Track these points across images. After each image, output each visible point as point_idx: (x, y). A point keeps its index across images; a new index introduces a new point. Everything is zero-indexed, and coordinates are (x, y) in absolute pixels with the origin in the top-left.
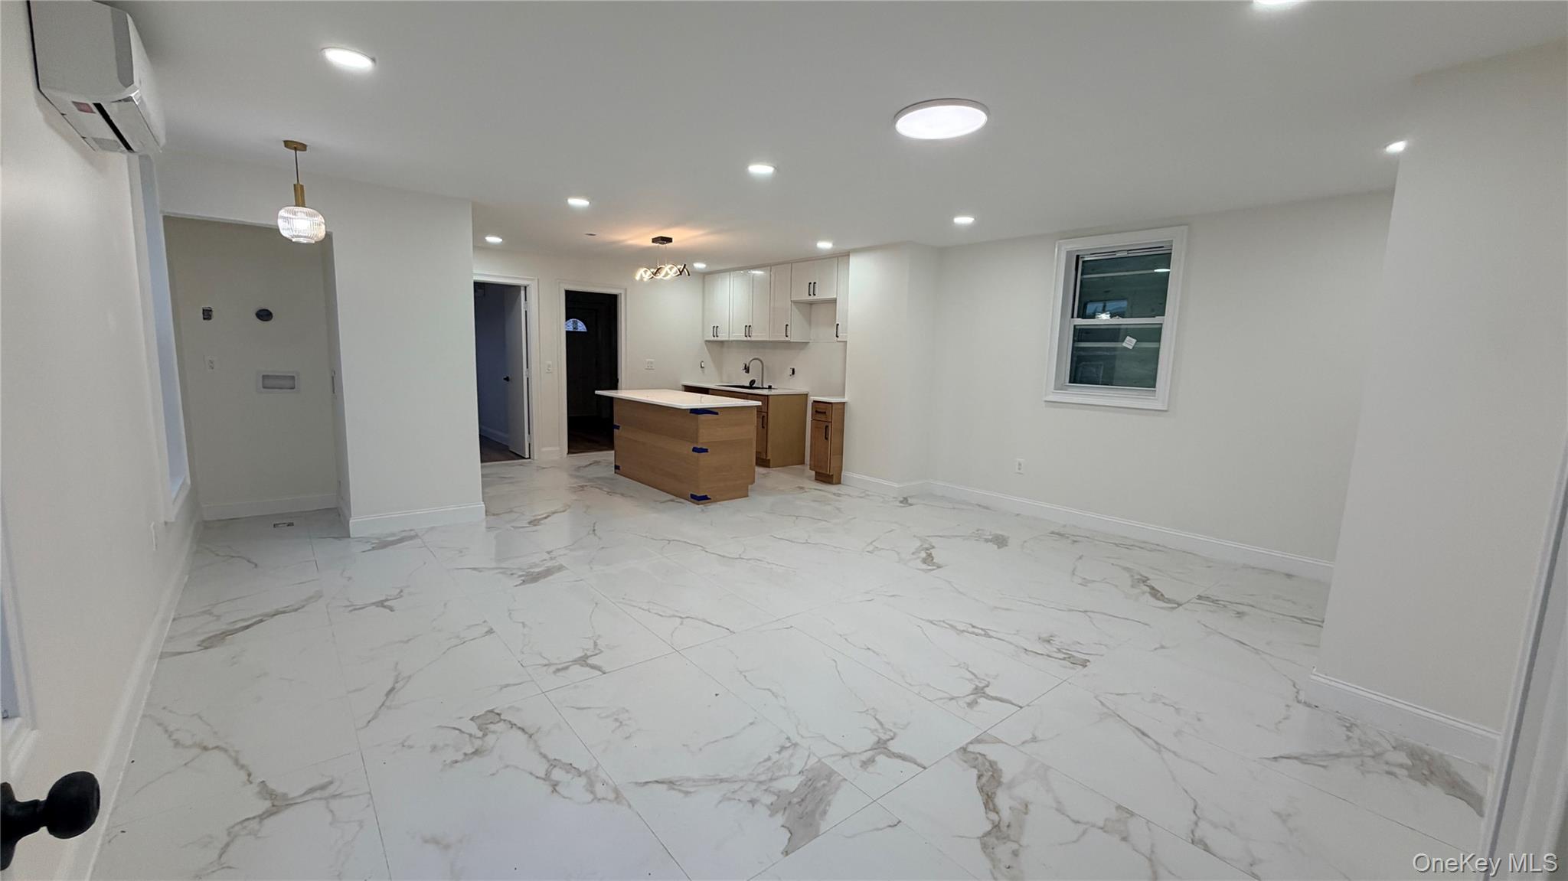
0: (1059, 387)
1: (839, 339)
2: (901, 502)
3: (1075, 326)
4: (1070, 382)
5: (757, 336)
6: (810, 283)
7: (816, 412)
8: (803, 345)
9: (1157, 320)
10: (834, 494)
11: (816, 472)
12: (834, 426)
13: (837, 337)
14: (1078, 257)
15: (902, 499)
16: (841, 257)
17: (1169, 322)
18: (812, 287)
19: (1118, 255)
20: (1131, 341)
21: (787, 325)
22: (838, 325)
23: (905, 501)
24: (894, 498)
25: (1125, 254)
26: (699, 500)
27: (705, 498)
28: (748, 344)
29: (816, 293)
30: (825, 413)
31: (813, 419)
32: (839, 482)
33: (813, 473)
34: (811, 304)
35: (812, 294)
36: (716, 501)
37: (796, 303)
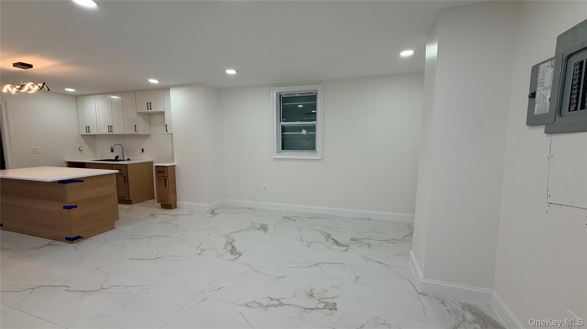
0: (278, 152)
1: (168, 133)
2: (211, 213)
3: (282, 125)
4: (282, 149)
5: (116, 131)
6: (148, 103)
7: (158, 172)
8: (147, 136)
9: (314, 122)
10: (173, 215)
11: (161, 204)
12: (170, 178)
13: (167, 131)
14: (280, 95)
15: (211, 212)
16: (165, 89)
17: (319, 123)
18: (149, 105)
19: (296, 95)
20: (304, 131)
21: (135, 125)
22: (166, 125)
23: (213, 212)
24: (207, 212)
25: (299, 95)
26: (72, 241)
27: (79, 238)
28: (111, 136)
29: (152, 107)
30: (163, 172)
31: (157, 176)
32: (176, 207)
33: (160, 204)
34: (150, 114)
35: (149, 108)
36: (87, 237)
37: (140, 113)
